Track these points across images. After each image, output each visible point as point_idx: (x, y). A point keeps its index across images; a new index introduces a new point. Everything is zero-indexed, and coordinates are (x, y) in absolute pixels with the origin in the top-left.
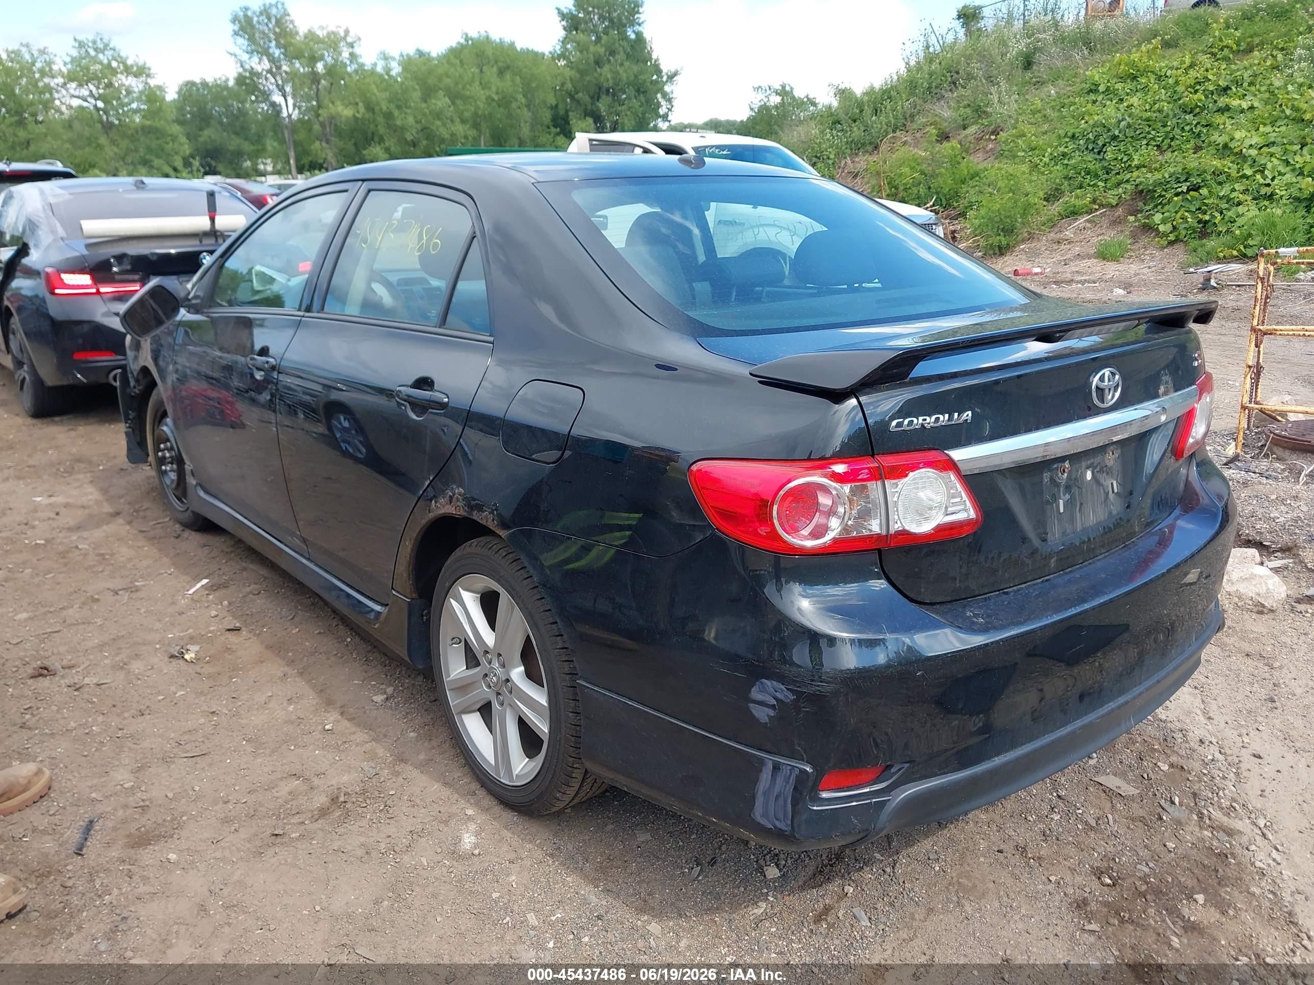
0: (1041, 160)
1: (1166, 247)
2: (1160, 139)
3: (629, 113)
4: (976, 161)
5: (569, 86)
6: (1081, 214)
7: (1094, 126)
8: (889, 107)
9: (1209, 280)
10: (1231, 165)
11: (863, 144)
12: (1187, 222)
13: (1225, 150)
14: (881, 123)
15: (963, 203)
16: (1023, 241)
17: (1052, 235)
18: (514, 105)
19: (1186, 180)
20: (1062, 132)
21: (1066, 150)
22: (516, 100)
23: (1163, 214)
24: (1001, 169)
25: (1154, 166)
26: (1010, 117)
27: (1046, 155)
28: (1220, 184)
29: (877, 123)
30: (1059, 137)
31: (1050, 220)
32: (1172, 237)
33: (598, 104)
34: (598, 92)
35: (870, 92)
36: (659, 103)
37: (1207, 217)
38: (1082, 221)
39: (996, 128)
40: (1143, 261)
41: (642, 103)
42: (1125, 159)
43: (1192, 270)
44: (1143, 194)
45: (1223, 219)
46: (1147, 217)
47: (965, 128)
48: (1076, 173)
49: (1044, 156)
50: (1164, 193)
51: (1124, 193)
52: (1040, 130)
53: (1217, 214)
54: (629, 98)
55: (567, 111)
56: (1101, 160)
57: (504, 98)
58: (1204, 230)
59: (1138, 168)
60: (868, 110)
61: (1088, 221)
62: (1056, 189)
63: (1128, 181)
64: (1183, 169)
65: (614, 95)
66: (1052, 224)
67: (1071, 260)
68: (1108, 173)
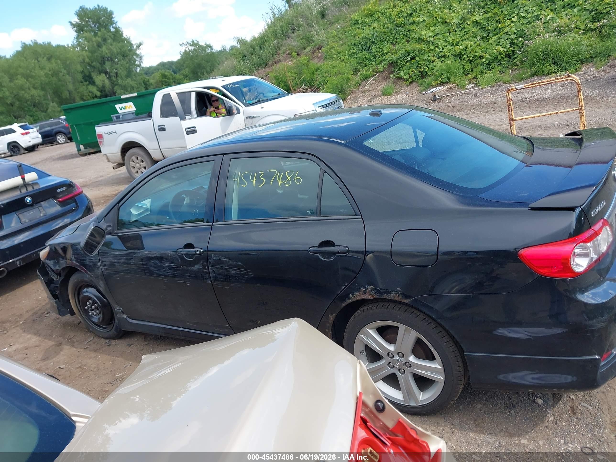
0: (345, 57)
1: (409, 85)
2: (392, 40)
3: (122, 68)
4: (315, 63)
5: (87, 60)
6: (370, 77)
7: (362, 39)
8: (267, 45)
9: (435, 96)
10: (424, 46)
11: (260, 65)
12: (415, 73)
13: (420, 40)
14: (266, 53)
15: (317, 83)
16: (349, 95)
17: (360, 89)
18: (61, 74)
19: (409, 55)
20: (349, 43)
21: (354, 51)
22: (61, 72)
23: (403, 71)
24: (328, 64)
25: (393, 52)
26: (324, 40)
27: (346, 54)
28: (422, 54)
29: (264, 53)
30: (349, 46)
31: (357, 83)
32: (410, 80)
33: (105, 66)
34: (103, 61)
35: (254, 39)
36: (135, 59)
37: (423, 70)
38: (371, 80)
39: (319, 46)
40: (402, 92)
41: (127, 62)
42: (380, 51)
43: (424, 93)
44: (393, 64)
45: (428, 69)
46: (397, 74)
47: (305, 49)
48: (362, 60)
49: (345, 55)
50: (401, 62)
51: (384, 65)
52: (339, 44)
53: (426, 68)
54: (119, 60)
55: (90, 73)
56: (370, 53)
57: (54, 72)
58: (423, 75)
59: (387, 53)
60: (257, 48)
61: (373, 80)
62: (356, 69)
63: (384, 60)
64: (406, 51)
65: (112, 60)
66: (359, 84)
67: (373, 99)
68: (375, 58)
